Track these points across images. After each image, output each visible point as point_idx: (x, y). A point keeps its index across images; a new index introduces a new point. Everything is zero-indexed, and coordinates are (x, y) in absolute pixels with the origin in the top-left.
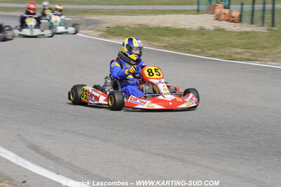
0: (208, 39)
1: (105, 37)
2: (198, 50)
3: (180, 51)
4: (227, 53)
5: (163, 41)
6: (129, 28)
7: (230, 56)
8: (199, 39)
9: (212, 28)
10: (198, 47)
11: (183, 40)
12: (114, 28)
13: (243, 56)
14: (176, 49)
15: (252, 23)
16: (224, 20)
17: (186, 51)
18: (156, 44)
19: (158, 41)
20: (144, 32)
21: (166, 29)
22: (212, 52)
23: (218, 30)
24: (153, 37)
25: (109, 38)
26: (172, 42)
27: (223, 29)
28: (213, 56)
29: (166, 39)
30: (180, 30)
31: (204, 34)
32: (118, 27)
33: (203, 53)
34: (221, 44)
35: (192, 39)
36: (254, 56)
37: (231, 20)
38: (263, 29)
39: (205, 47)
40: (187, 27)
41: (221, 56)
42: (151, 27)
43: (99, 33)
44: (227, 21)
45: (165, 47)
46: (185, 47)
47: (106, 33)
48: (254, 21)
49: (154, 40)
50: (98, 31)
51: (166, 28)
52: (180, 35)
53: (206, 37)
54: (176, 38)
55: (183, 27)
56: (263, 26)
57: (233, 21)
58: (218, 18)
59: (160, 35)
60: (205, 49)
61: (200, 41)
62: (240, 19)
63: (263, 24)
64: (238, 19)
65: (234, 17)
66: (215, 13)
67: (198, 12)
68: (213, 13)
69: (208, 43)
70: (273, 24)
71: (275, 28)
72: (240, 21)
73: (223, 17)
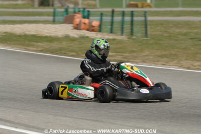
2: (74, 54)
3: (58, 54)
8: (72, 45)
10: (72, 51)
11: (55, 45)
13: (116, 58)
14: (52, 53)
15: (112, 32)
16: (84, 29)
17: (61, 54)
18: (31, 48)
19: (33, 46)
23: (83, 37)
26: (47, 47)
27: (88, 37)
29: (39, 44)
35: (64, 44)
36: (125, 58)
37: (91, 29)
38: (124, 38)
44: (88, 30)
45: (41, 51)
48: (114, 31)
49: (28, 45)
53: (77, 43)
54: (49, 43)
56: (122, 35)
57: (93, 30)
58: (77, 27)
59: (34, 41)
60: (80, 53)
62: (100, 29)
63: (122, 33)
64: (98, 28)
65: (94, 27)
66: (74, 23)
67: (54, 22)
68: (72, 23)
69: (81, 48)
70: (132, 33)
71: (134, 37)
72: (100, 31)
73: (83, 26)
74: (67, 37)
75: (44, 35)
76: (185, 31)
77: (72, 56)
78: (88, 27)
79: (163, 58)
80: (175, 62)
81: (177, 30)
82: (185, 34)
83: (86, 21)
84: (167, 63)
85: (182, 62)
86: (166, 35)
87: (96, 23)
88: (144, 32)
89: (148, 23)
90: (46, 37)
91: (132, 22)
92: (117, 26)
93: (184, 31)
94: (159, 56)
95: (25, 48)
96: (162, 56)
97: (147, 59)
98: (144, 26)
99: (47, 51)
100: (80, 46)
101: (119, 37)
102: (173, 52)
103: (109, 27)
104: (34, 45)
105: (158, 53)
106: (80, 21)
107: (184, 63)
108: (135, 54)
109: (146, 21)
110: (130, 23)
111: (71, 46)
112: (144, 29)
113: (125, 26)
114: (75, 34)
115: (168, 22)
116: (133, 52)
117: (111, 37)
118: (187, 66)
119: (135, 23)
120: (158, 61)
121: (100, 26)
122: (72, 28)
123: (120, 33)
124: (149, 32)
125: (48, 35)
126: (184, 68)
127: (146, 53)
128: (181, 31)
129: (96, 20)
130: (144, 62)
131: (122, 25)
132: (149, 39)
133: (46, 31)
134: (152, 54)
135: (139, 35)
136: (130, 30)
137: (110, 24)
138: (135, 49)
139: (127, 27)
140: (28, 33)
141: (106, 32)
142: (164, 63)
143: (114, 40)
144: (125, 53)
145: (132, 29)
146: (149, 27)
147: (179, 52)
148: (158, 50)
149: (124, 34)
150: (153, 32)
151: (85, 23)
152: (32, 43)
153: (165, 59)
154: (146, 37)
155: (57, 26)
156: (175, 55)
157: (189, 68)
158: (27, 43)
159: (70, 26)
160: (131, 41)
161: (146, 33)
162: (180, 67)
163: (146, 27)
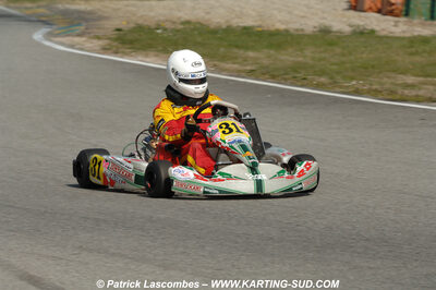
0: (343, 55)
1: (116, 53)
2: (323, 79)
3: (285, 81)
4: (387, 86)
5: (246, 60)
6: (165, 29)
7: (392, 92)
8: (323, 55)
9: (347, 29)
10: (322, 73)
11: (288, 57)
12: (132, 31)
14: (273, 78)
19: (233, 59)
20: (199, 39)
21: (247, 30)
22: (354, 82)
23: (362, 34)
24: (222, 50)
25: (125, 54)
26: (266, 62)
27: (373, 31)
28: (357, 92)
29: (251, 54)
30: (277, 33)
31: (331, 44)
32: (139, 28)
34: (373, 67)
35: (309, 55)
39: (338, 73)
40: (292, 26)
41: (375, 93)
42: (212, 27)
43: (101, 43)
45: (251, 73)
46: (294, 74)
47: (115, 44)
49: (224, 58)
50: (98, 38)
51: (245, 28)
52: (279, 46)
53: (338, 50)
54: (272, 52)
55: (282, 27)
57: (391, 12)
59: (237, 47)
60: (338, 78)
61: (324, 59)
69: (344, 63)
75: (272, 29)
77: (318, 86)
95: (215, 65)
99: (264, 74)
100: (343, 59)
104: (236, 58)
111: (320, 60)
152: (235, 50)
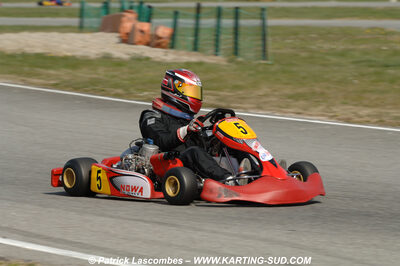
0: (131, 73)
2: (120, 91)
5: (49, 76)
8: (115, 73)
10: (117, 86)
11: (83, 74)
14: (76, 89)
15: (195, 48)
16: (140, 43)
17: (95, 92)
18: (35, 81)
19: (38, 75)
22: (146, 93)
23: (138, 59)
26: (66, 78)
27: (148, 59)
29: (52, 72)
33: (129, 95)
35: (101, 73)
37: (155, 42)
38: (220, 60)
39: (130, 86)
44: (148, 44)
45: (55, 86)
48: (200, 46)
49: (29, 75)
54: (69, 71)
56: (216, 55)
57: (158, 46)
58: (127, 40)
59: (41, 67)
60: (132, 90)
62: (172, 43)
63: (217, 51)
64: (168, 41)
65: (160, 38)
66: (122, 30)
67: (81, 28)
68: (117, 31)
69: (134, 79)
70: (236, 51)
71: (240, 59)
72: (172, 46)
73: (138, 37)
74: (107, 59)
75: (61, 55)
76: (342, 47)
77: (116, 96)
78: (148, 39)
79: (297, 100)
80: (321, 108)
81: (327, 46)
82: (342, 54)
83: (145, 26)
84: (305, 110)
85: (335, 109)
86: (304, 54)
87: (164, 31)
88: (260, 48)
89: (269, 31)
90: (65, 58)
91: (236, 29)
92: (206, 37)
93: (340, 46)
94: (290, 97)
95: (23, 80)
96: (296, 97)
97: (265, 103)
98: (260, 37)
99: (67, 86)
100: (132, 76)
101: (210, 59)
102: (317, 89)
103: (191, 39)
104: (40, 75)
105: (288, 90)
106: (134, 28)
107: (338, 110)
108: (240, 92)
109: (264, 27)
110: (232, 31)
111: (114, 76)
112: (260, 42)
113: (223, 37)
114: (122, 52)
115: (307, 29)
116: (237, 87)
117: (194, 58)
118: (345, 117)
119: (241, 31)
120: (288, 107)
121: (173, 36)
122: (117, 40)
123: (211, 50)
124: (270, 50)
125: (69, 54)
126: (339, 120)
127: (264, 90)
128: (333, 47)
129: (165, 25)
130: (259, 107)
131: (217, 36)
132: (269, 62)
133: (65, 46)
134: (276, 93)
135: (250, 55)
136: (231, 46)
137: (193, 32)
138: (241, 83)
139: (226, 39)
140: (28, 50)
141: (185, 48)
142: (300, 111)
143: (200, 64)
144: (221, 90)
145: (236, 43)
146: (269, 39)
147: (328, 88)
148: (287, 84)
149: (221, 52)
150: (278, 49)
151: (142, 31)
152: (37, 69)
153: (302, 103)
154: (264, 60)
155: (87, 36)
156: (322, 93)
157: (348, 121)
158: (26, 69)
159: (113, 37)
160: (234, 66)
161: (264, 51)
162: (332, 117)
163: (264, 39)
